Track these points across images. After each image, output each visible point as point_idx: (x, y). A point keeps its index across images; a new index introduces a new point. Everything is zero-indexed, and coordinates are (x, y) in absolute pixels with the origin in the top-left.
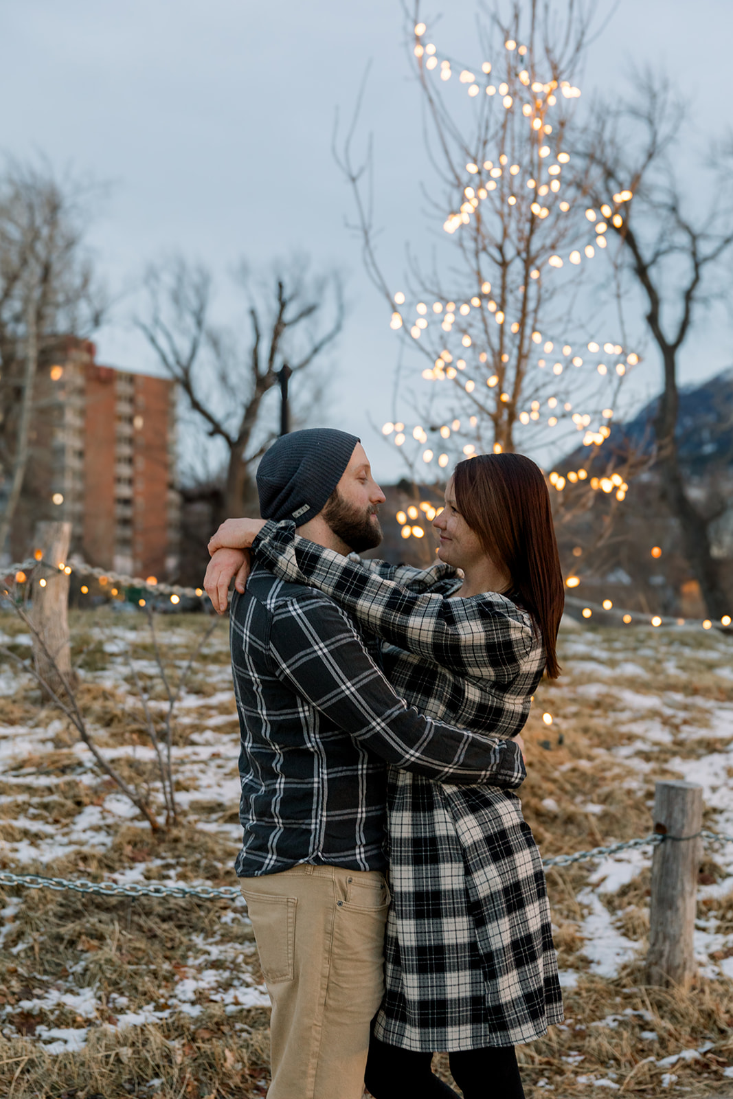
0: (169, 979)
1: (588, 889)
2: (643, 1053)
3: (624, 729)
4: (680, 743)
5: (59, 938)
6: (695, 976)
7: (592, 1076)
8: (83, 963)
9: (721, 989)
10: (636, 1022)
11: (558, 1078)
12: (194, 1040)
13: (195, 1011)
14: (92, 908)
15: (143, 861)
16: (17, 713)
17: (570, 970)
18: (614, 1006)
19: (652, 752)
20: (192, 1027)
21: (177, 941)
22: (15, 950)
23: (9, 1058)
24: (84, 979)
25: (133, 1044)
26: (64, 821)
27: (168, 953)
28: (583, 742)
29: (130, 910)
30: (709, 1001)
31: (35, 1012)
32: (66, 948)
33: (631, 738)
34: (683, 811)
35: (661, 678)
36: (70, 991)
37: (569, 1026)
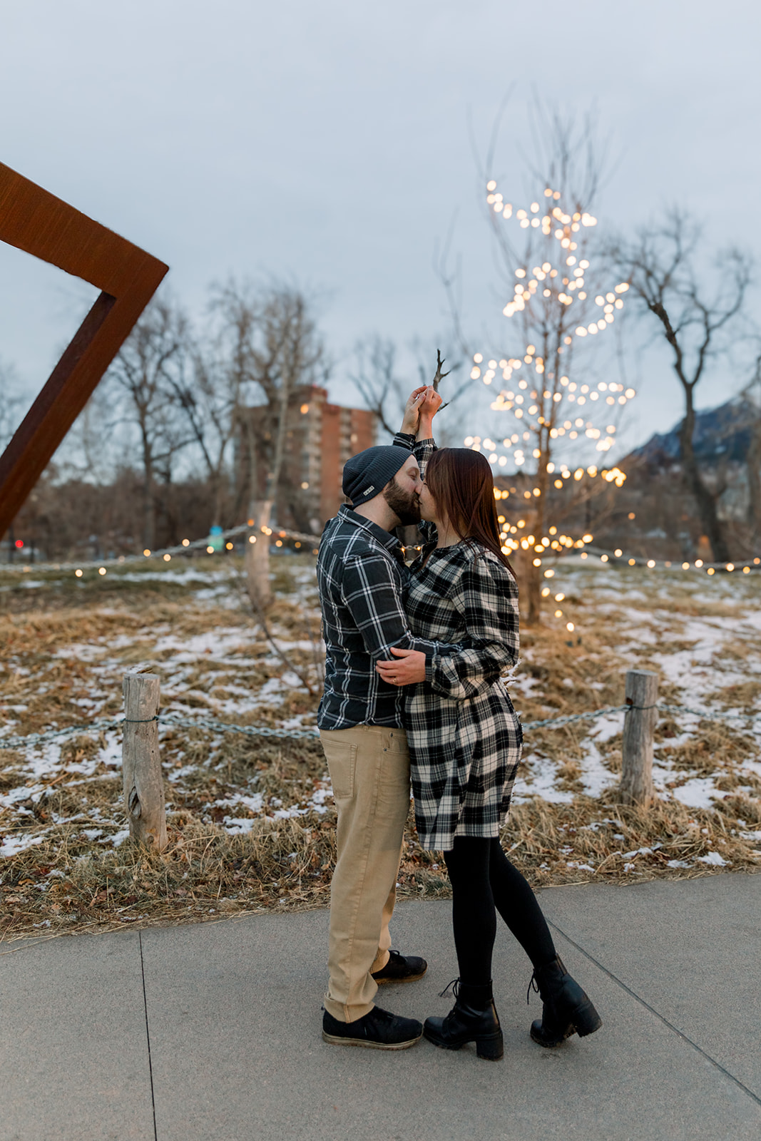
0: (310, 789)
1: (588, 739)
2: (613, 848)
3: (624, 634)
4: (660, 644)
5: (244, 761)
6: (652, 799)
7: (577, 863)
8: (257, 778)
9: (670, 807)
10: (610, 827)
11: (554, 863)
12: (319, 829)
13: (322, 810)
14: (266, 743)
15: (301, 713)
16: (237, 619)
17: (569, 792)
18: (596, 817)
19: (641, 650)
20: (320, 821)
21: (317, 765)
22: (216, 768)
23: (204, 836)
24: (257, 788)
25: (281, 830)
26: (256, 687)
27: (311, 773)
28: (595, 642)
29: (289, 745)
30: (661, 816)
31: (224, 808)
32: (248, 768)
33: (628, 640)
34: (644, 690)
35: (654, 601)
36: (248, 795)
37: (565, 828)
